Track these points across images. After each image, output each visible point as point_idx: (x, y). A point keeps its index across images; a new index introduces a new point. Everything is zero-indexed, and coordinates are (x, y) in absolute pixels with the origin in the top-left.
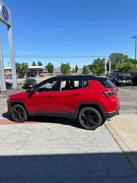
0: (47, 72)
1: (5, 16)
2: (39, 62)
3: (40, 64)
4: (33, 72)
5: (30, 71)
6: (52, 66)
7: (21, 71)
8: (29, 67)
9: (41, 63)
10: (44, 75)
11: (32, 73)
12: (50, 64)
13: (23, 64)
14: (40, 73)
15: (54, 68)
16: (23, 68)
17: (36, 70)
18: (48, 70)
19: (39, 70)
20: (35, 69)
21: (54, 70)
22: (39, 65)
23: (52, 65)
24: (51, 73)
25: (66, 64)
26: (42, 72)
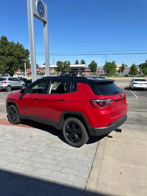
0: (89, 71)
1: (40, 12)
2: (82, 60)
3: (83, 63)
4: (75, 71)
5: (72, 69)
6: (96, 65)
7: (62, 70)
8: (71, 66)
9: (84, 61)
10: (86, 74)
11: (74, 72)
12: (93, 62)
13: (66, 62)
14: (82, 72)
15: (97, 66)
16: (64, 66)
17: (78, 69)
18: (90, 69)
19: (81, 69)
20: (77, 67)
21: (97, 69)
22: (82, 64)
23: (95, 63)
24: (94, 72)
25: (112, 62)
26: (84, 72)
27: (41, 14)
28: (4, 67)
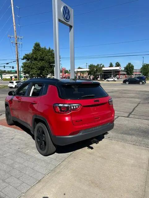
0: (124, 74)
1: (66, 16)
2: (117, 63)
3: (118, 65)
4: (109, 74)
5: (104, 72)
6: (132, 67)
7: (94, 73)
8: (103, 69)
9: (119, 64)
10: (121, 77)
11: (107, 76)
12: (129, 64)
13: (98, 65)
14: (116, 75)
15: (134, 69)
16: (96, 69)
17: (111, 72)
18: (126, 72)
19: (115, 72)
20: (110, 70)
21: (134, 72)
22: (117, 67)
23: (132, 65)
24: (130, 75)
26: (118, 74)
27: (67, 18)
28: (36, 71)
